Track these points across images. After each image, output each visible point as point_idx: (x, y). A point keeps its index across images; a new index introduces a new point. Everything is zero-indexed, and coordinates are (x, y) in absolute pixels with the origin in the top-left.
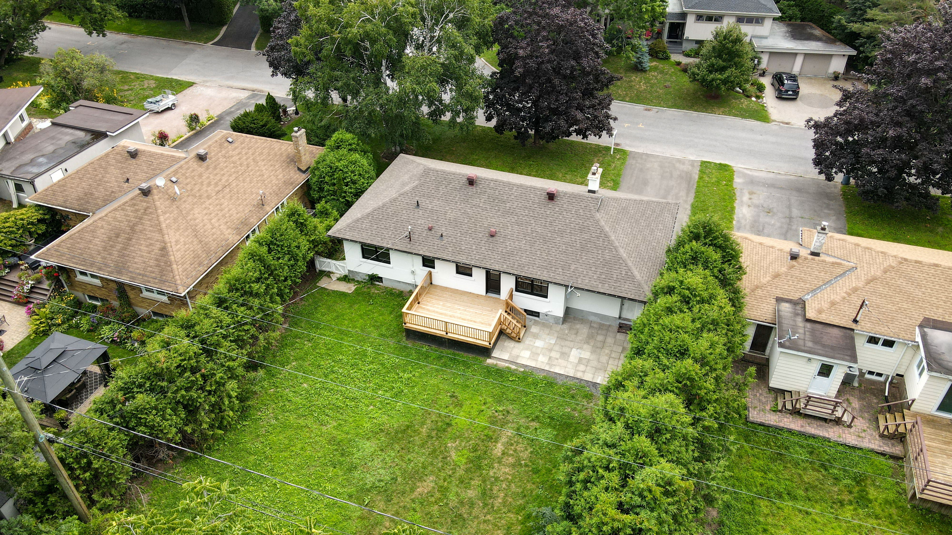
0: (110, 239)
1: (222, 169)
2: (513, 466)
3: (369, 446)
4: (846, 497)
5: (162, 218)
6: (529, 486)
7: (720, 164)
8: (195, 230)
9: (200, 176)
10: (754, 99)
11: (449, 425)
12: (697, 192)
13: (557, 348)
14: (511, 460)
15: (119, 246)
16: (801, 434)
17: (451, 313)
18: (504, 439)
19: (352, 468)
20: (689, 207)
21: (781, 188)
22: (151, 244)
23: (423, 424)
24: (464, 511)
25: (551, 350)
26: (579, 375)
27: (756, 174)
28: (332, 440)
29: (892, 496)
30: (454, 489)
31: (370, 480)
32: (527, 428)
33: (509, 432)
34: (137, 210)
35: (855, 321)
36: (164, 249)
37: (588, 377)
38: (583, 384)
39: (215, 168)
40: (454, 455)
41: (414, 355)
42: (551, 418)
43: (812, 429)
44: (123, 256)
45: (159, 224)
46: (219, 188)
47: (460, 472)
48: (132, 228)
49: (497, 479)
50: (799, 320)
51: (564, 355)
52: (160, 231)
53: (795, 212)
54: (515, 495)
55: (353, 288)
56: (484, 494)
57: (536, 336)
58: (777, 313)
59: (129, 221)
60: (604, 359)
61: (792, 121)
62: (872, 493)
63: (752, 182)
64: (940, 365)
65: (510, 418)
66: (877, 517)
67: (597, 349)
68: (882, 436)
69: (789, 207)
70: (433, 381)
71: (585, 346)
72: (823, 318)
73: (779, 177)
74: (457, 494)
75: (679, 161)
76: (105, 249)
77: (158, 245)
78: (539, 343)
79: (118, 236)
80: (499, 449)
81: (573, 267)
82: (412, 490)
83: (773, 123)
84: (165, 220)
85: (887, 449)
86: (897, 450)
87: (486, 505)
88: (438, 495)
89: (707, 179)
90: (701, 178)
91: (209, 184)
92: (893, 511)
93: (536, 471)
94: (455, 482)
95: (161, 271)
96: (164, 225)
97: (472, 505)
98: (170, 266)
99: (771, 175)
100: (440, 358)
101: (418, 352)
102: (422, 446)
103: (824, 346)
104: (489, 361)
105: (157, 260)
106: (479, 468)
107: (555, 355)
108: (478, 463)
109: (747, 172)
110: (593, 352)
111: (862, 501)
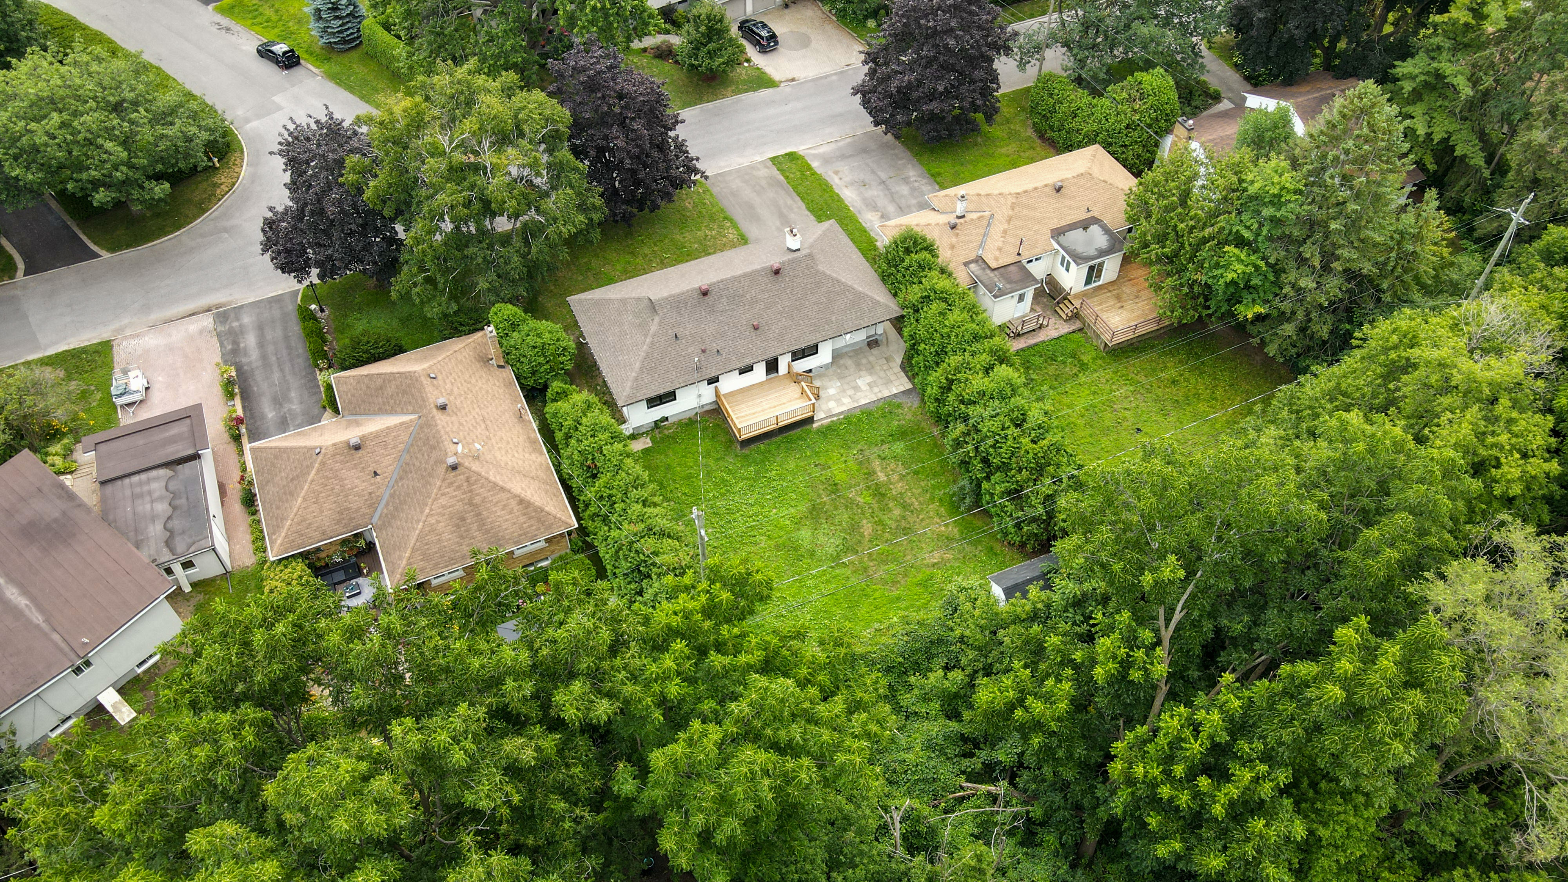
0: (458, 526)
1: (462, 406)
2: (901, 479)
3: (805, 533)
4: (1075, 370)
5: (492, 478)
6: (923, 484)
7: (786, 154)
8: (519, 472)
9: (461, 424)
10: (746, 64)
11: (835, 485)
12: (798, 194)
13: (846, 387)
14: (896, 477)
15: (475, 527)
17: (760, 409)
18: (879, 469)
19: (812, 554)
20: (807, 212)
21: (852, 156)
22: (505, 506)
23: (819, 496)
24: (903, 524)
25: (844, 391)
26: (880, 396)
27: (821, 150)
28: (777, 548)
29: (1094, 354)
30: (885, 517)
31: (831, 550)
32: (884, 452)
33: (876, 463)
34: (459, 487)
35: (1019, 254)
36: (521, 501)
37: (886, 393)
38: (888, 400)
39: (460, 409)
40: (860, 499)
41: (759, 457)
42: (891, 435)
43: (1032, 341)
44: (487, 532)
45: (495, 484)
46: (483, 425)
47: (876, 506)
49: (901, 494)
50: (988, 271)
51: (857, 388)
52: (503, 489)
53: (883, 175)
54: (921, 494)
55: (648, 440)
56: (904, 507)
57: (827, 386)
58: (971, 274)
59: (462, 500)
60: (882, 374)
61: (796, 76)
62: (1085, 359)
63: (826, 160)
64: (1079, 258)
65: (867, 453)
66: (1096, 371)
67: (871, 369)
68: (1065, 321)
69: (873, 172)
70: (792, 465)
71: (862, 373)
72: (1001, 263)
73: (841, 144)
74: (891, 519)
75: (752, 167)
76: (462, 537)
77: (513, 503)
78: (832, 391)
79: (463, 519)
80: (882, 477)
81: (833, 319)
82: (862, 536)
83: (782, 85)
84: (495, 478)
85: (1073, 328)
86: (1077, 325)
87: (912, 512)
88: (879, 527)
89: (792, 176)
90: (787, 178)
91: (475, 427)
92: (1100, 362)
93: (916, 473)
94: (880, 514)
95: (539, 520)
96: (500, 483)
97: (904, 518)
98: (542, 510)
99: (833, 146)
100: (779, 447)
101: (759, 452)
102: (836, 507)
103: (1016, 282)
104: (815, 425)
105: (525, 514)
106: (884, 495)
107: (851, 392)
108: (879, 493)
109: (813, 152)
110: (871, 374)
111: (1083, 367)
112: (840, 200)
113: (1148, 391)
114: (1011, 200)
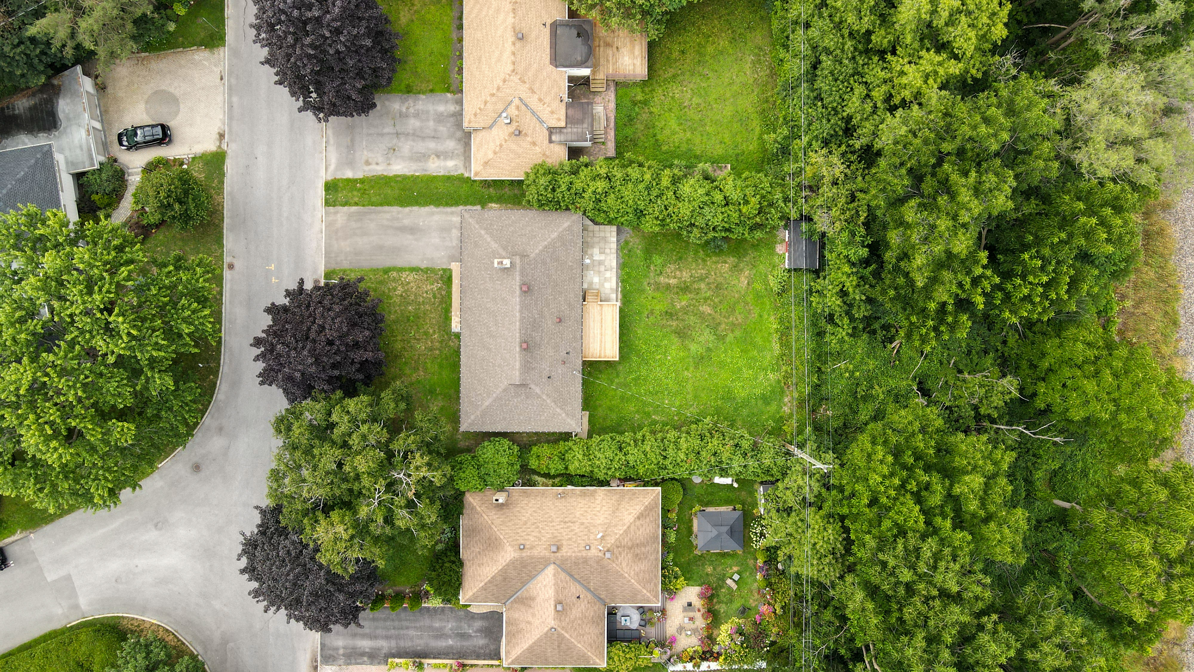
0: (640, 559)
1: (553, 533)
2: (681, 271)
3: (693, 347)
4: (647, 110)
5: (621, 532)
6: (690, 259)
7: (326, 190)
8: (614, 512)
9: (570, 539)
10: (185, 167)
11: (667, 312)
12: (381, 205)
13: (596, 269)
14: (678, 273)
15: (643, 549)
16: (616, 129)
17: (599, 336)
18: (667, 280)
19: (709, 350)
20: (407, 209)
21: (352, 141)
22: (638, 528)
23: (671, 326)
24: (713, 286)
25: (599, 272)
26: (614, 251)
27: (333, 161)
28: (696, 367)
29: (639, 89)
30: (704, 295)
31: (712, 338)
32: (656, 270)
33: (662, 279)
34: (620, 553)
35: (561, 101)
36: (639, 518)
37: (614, 246)
38: (619, 247)
39: (556, 537)
40: (684, 303)
42: (646, 259)
44: (648, 542)
45: (625, 531)
46: (570, 524)
47: (692, 296)
48: (630, 548)
49: (691, 276)
50: (565, 130)
51: (601, 262)
52: (629, 527)
53: (388, 129)
54: (697, 265)
56: (701, 280)
57: (591, 283)
58: (560, 143)
59: (627, 553)
60: (596, 240)
63: (348, 163)
64: (585, 62)
65: (652, 281)
66: (653, 97)
68: (606, 91)
69: (382, 135)
70: (640, 332)
71: (590, 252)
72: (563, 117)
73: (332, 141)
74: (706, 292)
75: (330, 225)
76: (646, 558)
77: (638, 523)
78: (596, 280)
79: (637, 555)
80: (672, 281)
81: (571, 264)
82: (710, 315)
83: (224, 148)
84: (620, 530)
85: (613, 89)
86: (612, 85)
87: (707, 277)
88: (709, 302)
89: (356, 199)
90: (356, 204)
91: (572, 531)
93: (680, 259)
94: (699, 296)
95: (651, 510)
96: (625, 527)
97: (708, 284)
98: (646, 507)
99: (332, 149)
100: (625, 334)
101: (622, 348)
102: (683, 320)
103: (584, 118)
106: (687, 287)
107: (602, 268)
108: (685, 289)
109: (332, 167)
110: (593, 247)
111: (645, 103)
112: (405, 178)
113: (683, 74)
114: (515, 79)
